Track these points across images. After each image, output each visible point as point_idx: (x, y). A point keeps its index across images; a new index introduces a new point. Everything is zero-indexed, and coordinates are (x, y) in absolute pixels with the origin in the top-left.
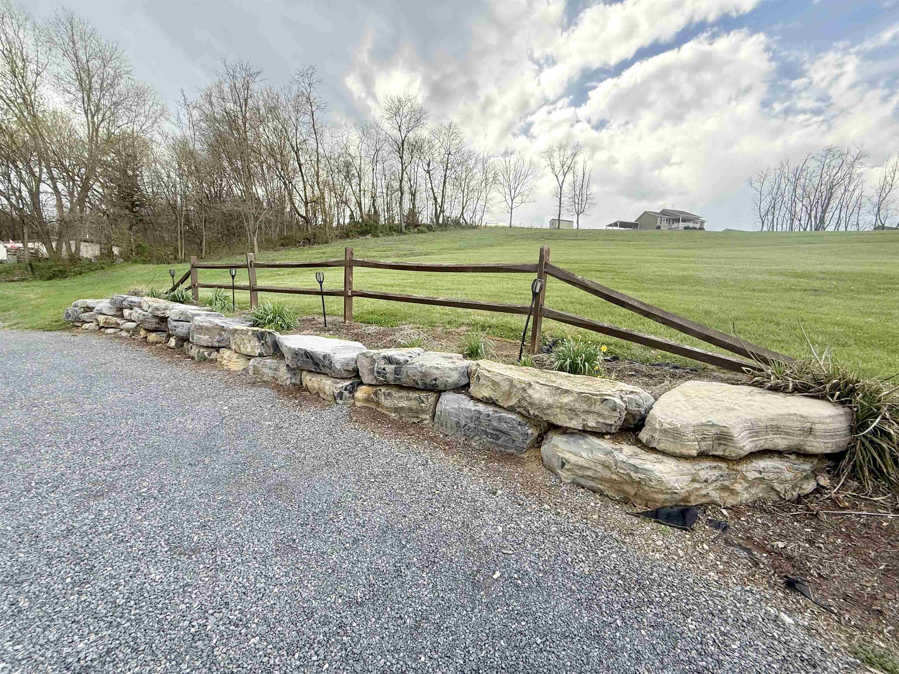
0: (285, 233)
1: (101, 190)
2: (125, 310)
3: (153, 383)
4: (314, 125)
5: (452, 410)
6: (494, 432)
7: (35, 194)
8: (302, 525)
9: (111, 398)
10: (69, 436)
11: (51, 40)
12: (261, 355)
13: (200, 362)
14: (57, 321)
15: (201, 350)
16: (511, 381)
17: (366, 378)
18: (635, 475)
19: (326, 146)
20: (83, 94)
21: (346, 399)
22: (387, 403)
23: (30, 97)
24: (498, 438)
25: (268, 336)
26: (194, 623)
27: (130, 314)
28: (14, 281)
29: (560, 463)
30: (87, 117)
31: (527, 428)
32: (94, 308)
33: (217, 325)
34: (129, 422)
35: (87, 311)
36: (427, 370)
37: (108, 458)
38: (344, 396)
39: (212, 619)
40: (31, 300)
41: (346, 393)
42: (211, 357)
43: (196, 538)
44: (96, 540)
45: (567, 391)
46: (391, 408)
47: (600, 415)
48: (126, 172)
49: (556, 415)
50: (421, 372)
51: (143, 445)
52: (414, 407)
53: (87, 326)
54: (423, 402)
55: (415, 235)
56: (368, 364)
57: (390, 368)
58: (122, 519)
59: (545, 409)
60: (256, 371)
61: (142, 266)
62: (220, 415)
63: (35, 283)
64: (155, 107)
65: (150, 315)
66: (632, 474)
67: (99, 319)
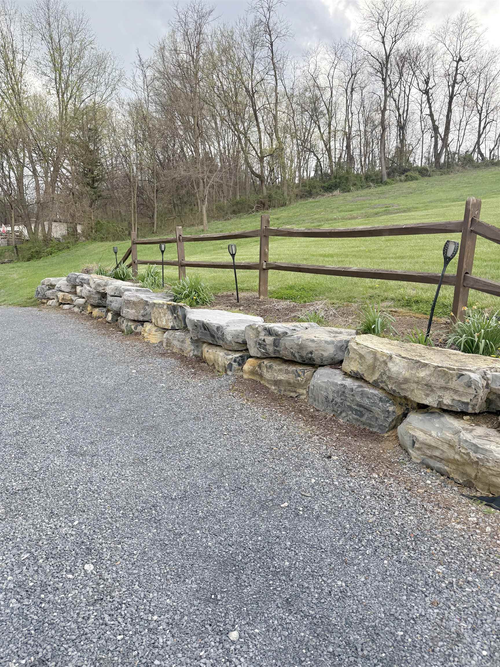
0: (238, 197)
1: (69, 168)
2: (78, 287)
3: (87, 349)
4: (272, 59)
5: (322, 384)
6: (358, 408)
7: (20, 179)
8: (156, 452)
9: (55, 358)
10: (25, 381)
11: (33, 28)
12: (173, 329)
13: (128, 334)
14: (31, 299)
15: (129, 324)
16: (374, 353)
17: (253, 351)
18: (474, 455)
19: (286, 82)
20: (56, 74)
21: (235, 371)
22: (268, 375)
23: (18, 87)
24: (362, 415)
25: (179, 310)
26: (71, 486)
27: (81, 291)
28: (4, 263)
29: (411, 442)
30: (58, 97)
31: (388, 405)
32: (55, 285)
33: (142, 299)
34: (63, 376)
35: (51, 289)
36: (304, 342)
37: (45, 398)
38: (233, 368)
39: (81, 487)
40: (15, 280)
41: (235, 365)
42: (136, 331)
43: (85, 449)
44: (30, 440)
45: (425, 365)
46: (271, 380)
47: (456, 391)
48: (88, 147)
49: (413, 390)
50: (298, 345)
51: (68, 391)
52: (292, 381)
53: (50, 302)
54: (299, 376)
55: (400, 184)
56: (254, 336)
57: (269, 340)
58: (46, 432)
59: (401, 384)
60: (169, 344)
61: (100, 244)
62: (128, 376)
63: (19, 264)
64: (114, 74)
65: (94, 291)
66: (472, 454)
67: (59, 296)
